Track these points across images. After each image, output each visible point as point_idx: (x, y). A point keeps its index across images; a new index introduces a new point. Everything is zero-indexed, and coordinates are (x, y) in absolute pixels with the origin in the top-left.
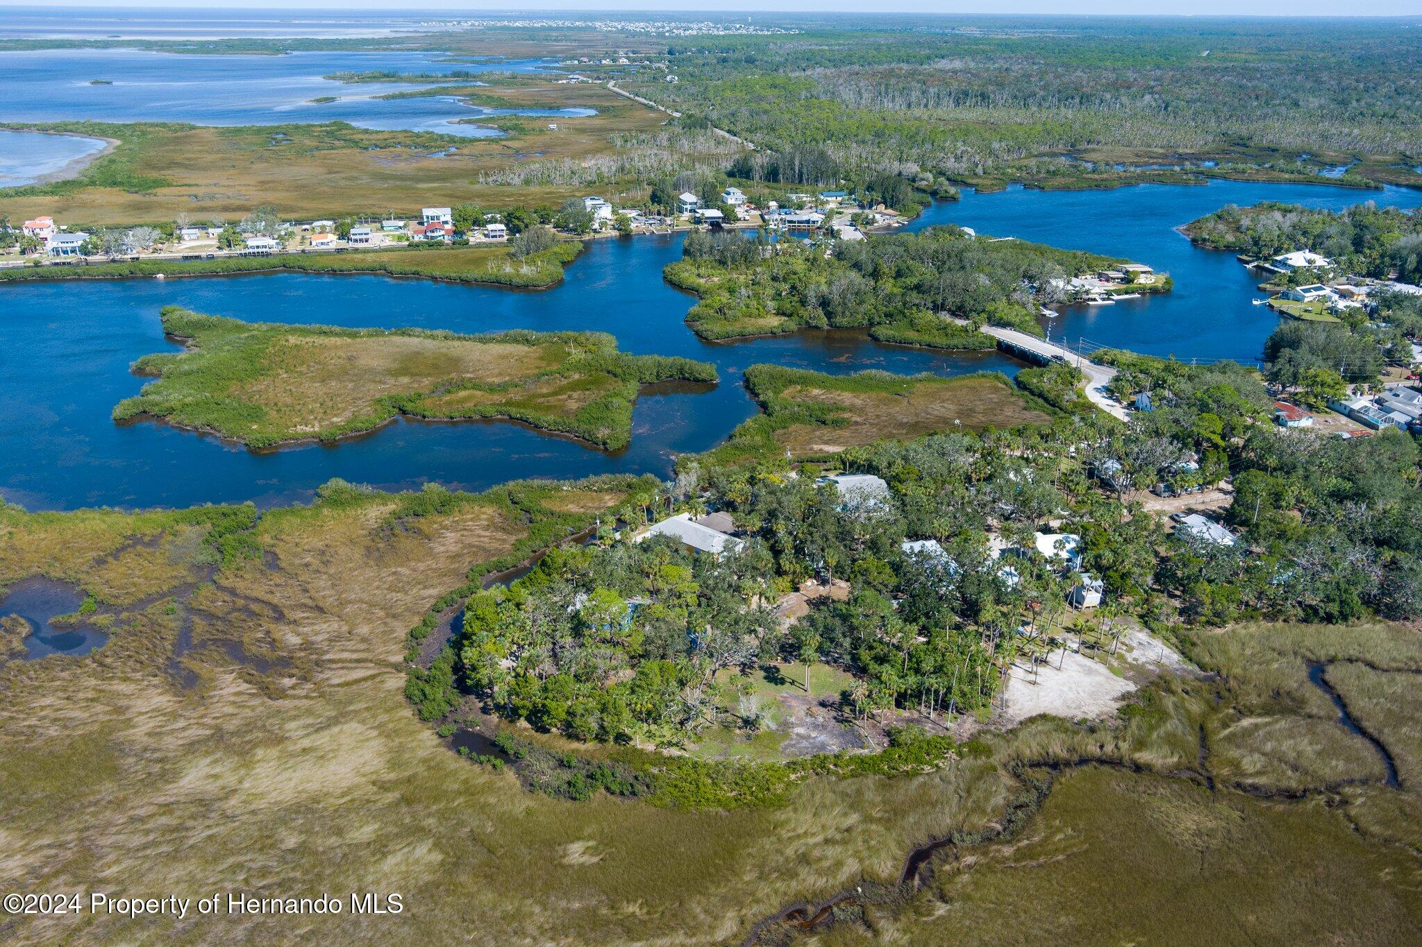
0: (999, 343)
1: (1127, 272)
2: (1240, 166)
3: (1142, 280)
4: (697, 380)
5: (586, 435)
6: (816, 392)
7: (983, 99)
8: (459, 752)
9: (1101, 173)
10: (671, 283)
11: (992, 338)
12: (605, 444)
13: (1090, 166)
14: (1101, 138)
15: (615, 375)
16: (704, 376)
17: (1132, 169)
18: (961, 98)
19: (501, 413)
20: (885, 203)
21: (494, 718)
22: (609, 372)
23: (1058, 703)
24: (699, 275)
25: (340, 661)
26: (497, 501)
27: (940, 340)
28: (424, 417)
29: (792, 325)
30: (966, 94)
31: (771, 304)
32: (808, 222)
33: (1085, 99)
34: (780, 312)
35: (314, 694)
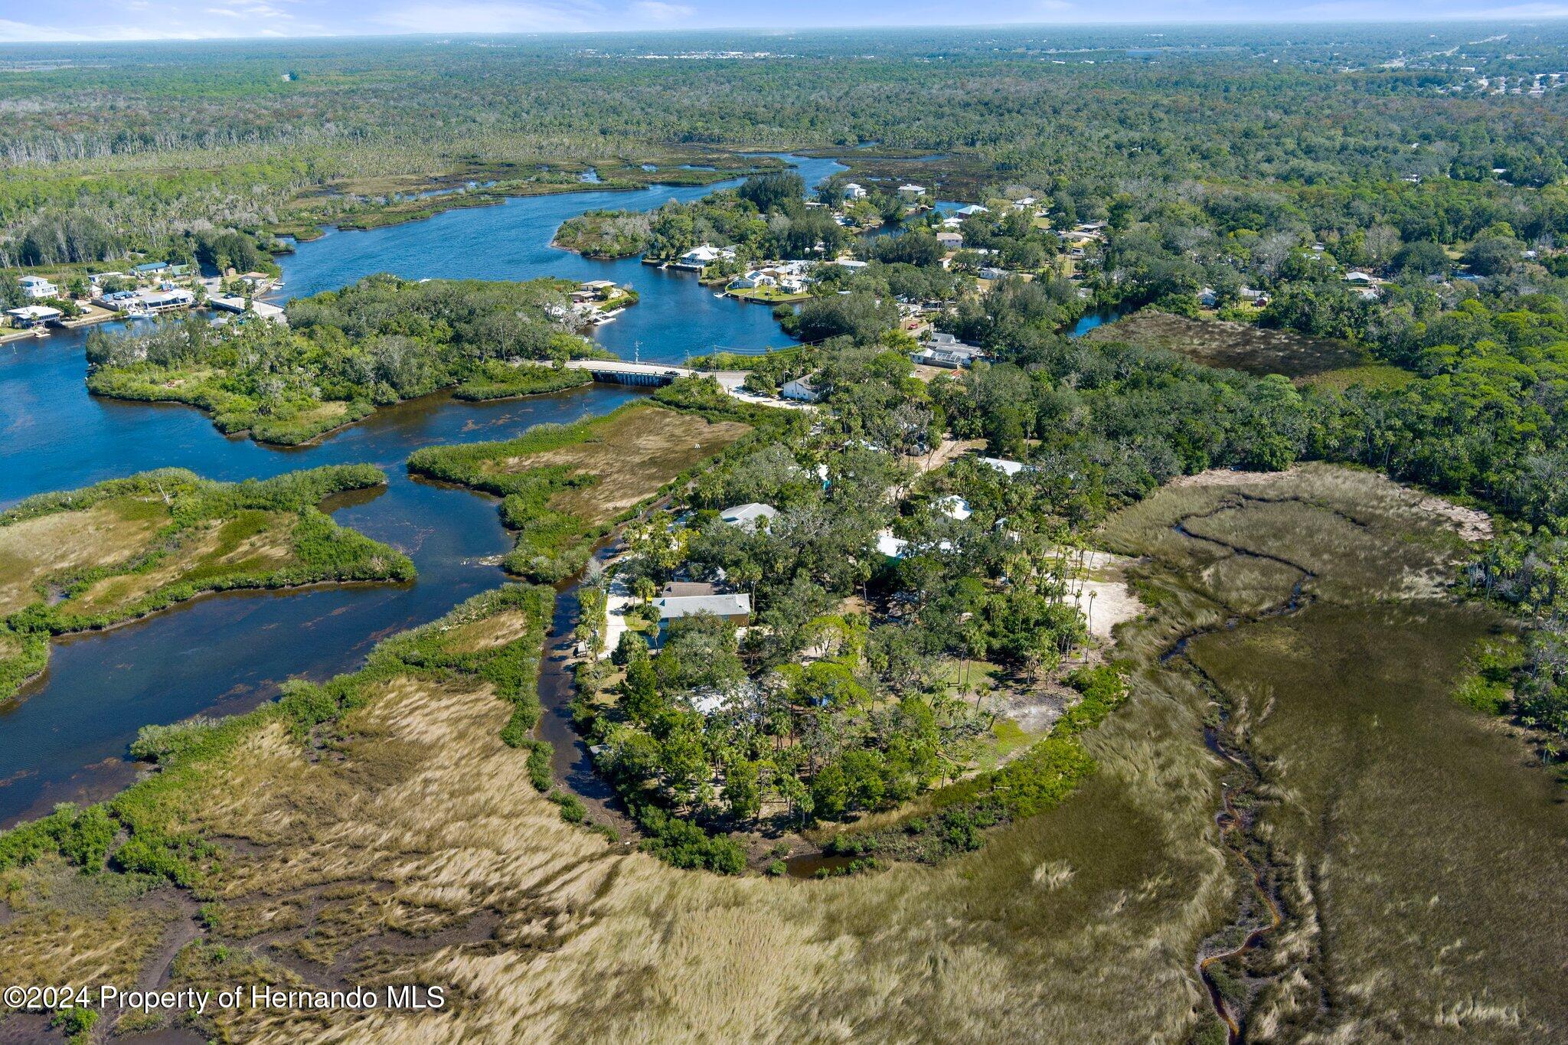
0: (596, 376)
1: (595, 290)
2: (514, 182)
3: (616, 294)
4: (364, 486)
5: (357, 574)
6: (512, 461)
7: (146, 142)
8: (820, 877)
9: (396, 205)
10: (122, 399)
11: (585, 371)
12: (395, 575)
13: (382, 200)
14: (343, 171)
15: (265, 508)
16: (372, 479)
17: (423, 196)
18: (118, 142)
19: (201, 589)
20: (234, 266)
21: (790, 837)
22: (249, 507)
24: (153, 382)
27: (539, 385)
28: (97, 627)
29: (364, 407)
30: (121, 138)
31: (317, 390)
32: (174, 301)
34: (328, 398)
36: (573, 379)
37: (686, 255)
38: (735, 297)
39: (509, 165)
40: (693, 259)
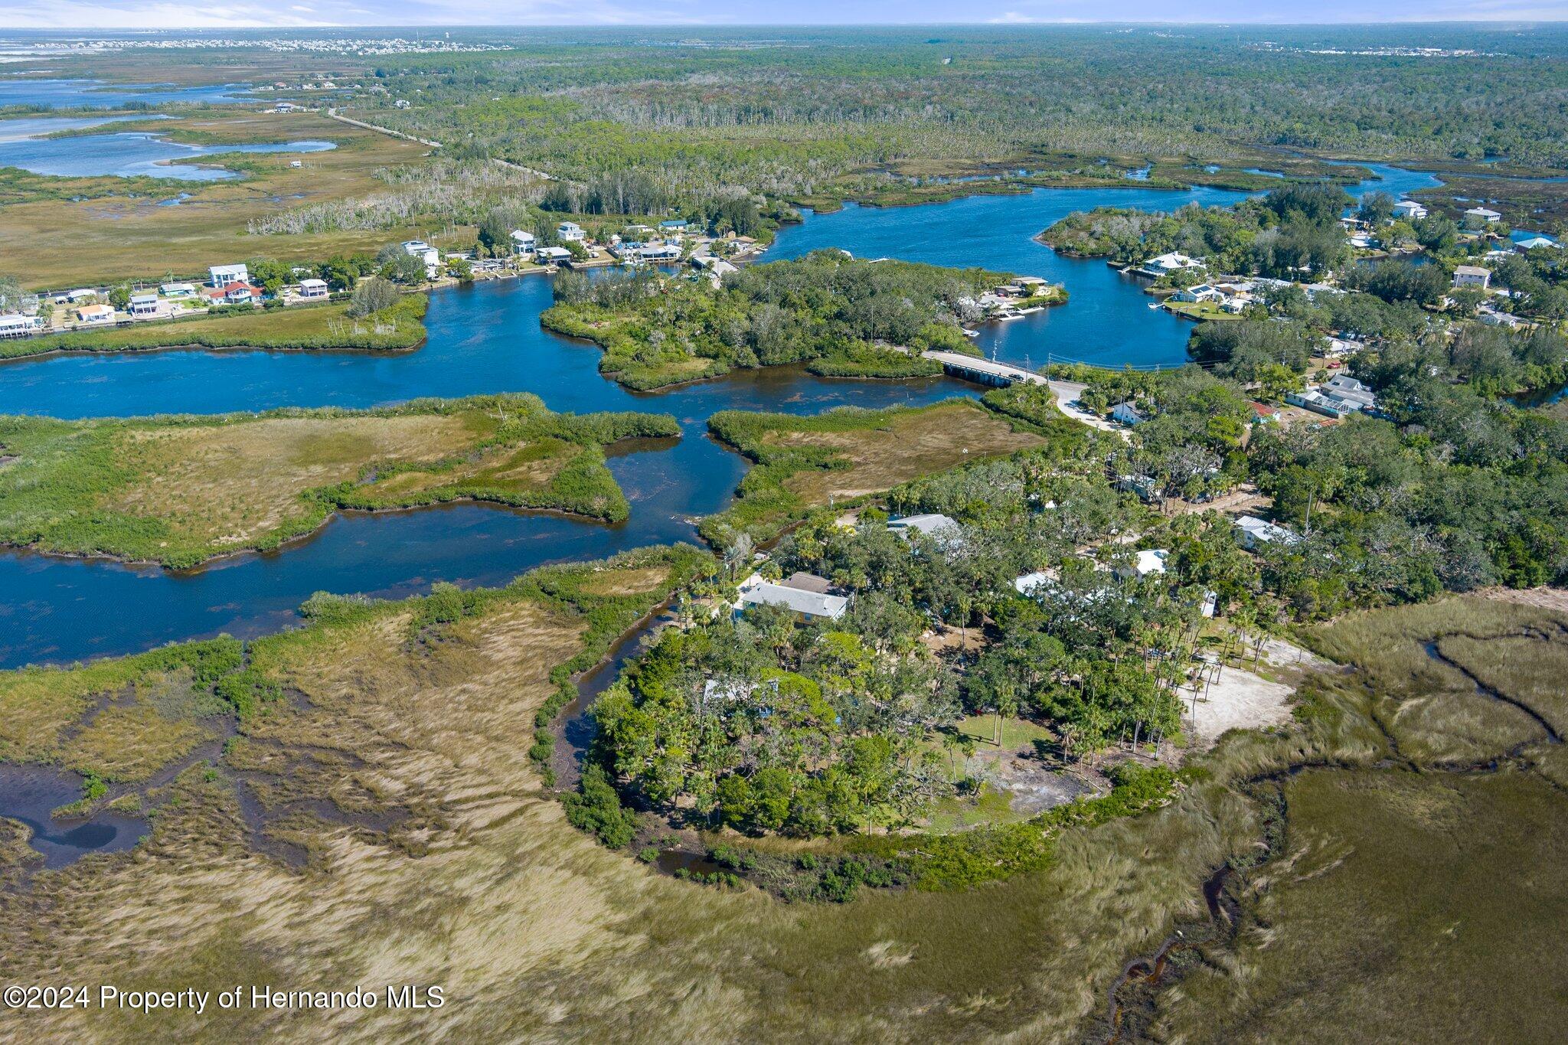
0: (946, 368)
1: (1024, 285)
2: (1055, 174)
3: (1042, 292)
4: (658, 436)
5: (579, 508)
6: (795, 435)
7: (766, 115)
8: (677, 876)
9: (927, 187)
10: (556, 331)
11: (938, 363)
12: (606, 515)
13: (915, 181)
14: (906, 151)
15: (566, 439)
16: (666, 430)
17: (956, 181)
18: (743, 115)
19: (462, 495)
20: (735, 230)
21: (691, 831)
22: (556, 436)
23: (1236, 716)
24: (585, 321)
25: (467, 800)
26: (526, 593)
27: (886, 370)
28: (370, 509)
29: (723, 366)
30: (747, 110)
31: (692, 346)
32: (665, 254)
33: (869, 111)
34: (700, 354)
35: (464, 843)
36: (919, 369)
37: (1151, 261)
38: (1168, 310)
39: (1071, 156)
40: (1156, 267)
